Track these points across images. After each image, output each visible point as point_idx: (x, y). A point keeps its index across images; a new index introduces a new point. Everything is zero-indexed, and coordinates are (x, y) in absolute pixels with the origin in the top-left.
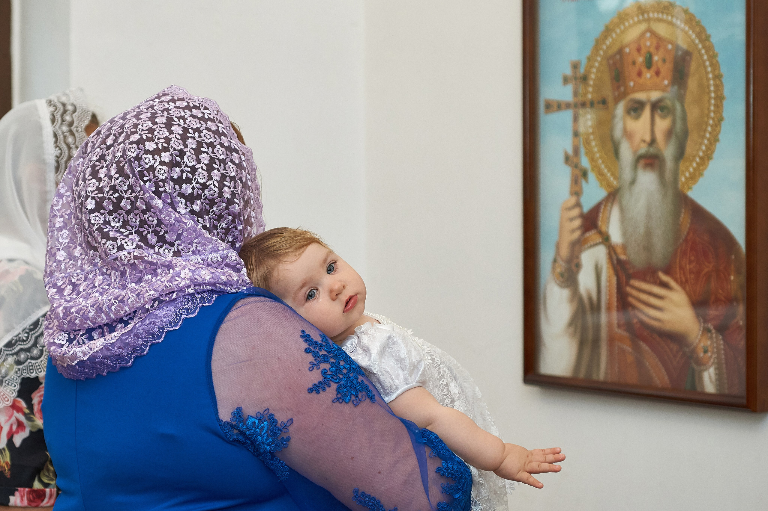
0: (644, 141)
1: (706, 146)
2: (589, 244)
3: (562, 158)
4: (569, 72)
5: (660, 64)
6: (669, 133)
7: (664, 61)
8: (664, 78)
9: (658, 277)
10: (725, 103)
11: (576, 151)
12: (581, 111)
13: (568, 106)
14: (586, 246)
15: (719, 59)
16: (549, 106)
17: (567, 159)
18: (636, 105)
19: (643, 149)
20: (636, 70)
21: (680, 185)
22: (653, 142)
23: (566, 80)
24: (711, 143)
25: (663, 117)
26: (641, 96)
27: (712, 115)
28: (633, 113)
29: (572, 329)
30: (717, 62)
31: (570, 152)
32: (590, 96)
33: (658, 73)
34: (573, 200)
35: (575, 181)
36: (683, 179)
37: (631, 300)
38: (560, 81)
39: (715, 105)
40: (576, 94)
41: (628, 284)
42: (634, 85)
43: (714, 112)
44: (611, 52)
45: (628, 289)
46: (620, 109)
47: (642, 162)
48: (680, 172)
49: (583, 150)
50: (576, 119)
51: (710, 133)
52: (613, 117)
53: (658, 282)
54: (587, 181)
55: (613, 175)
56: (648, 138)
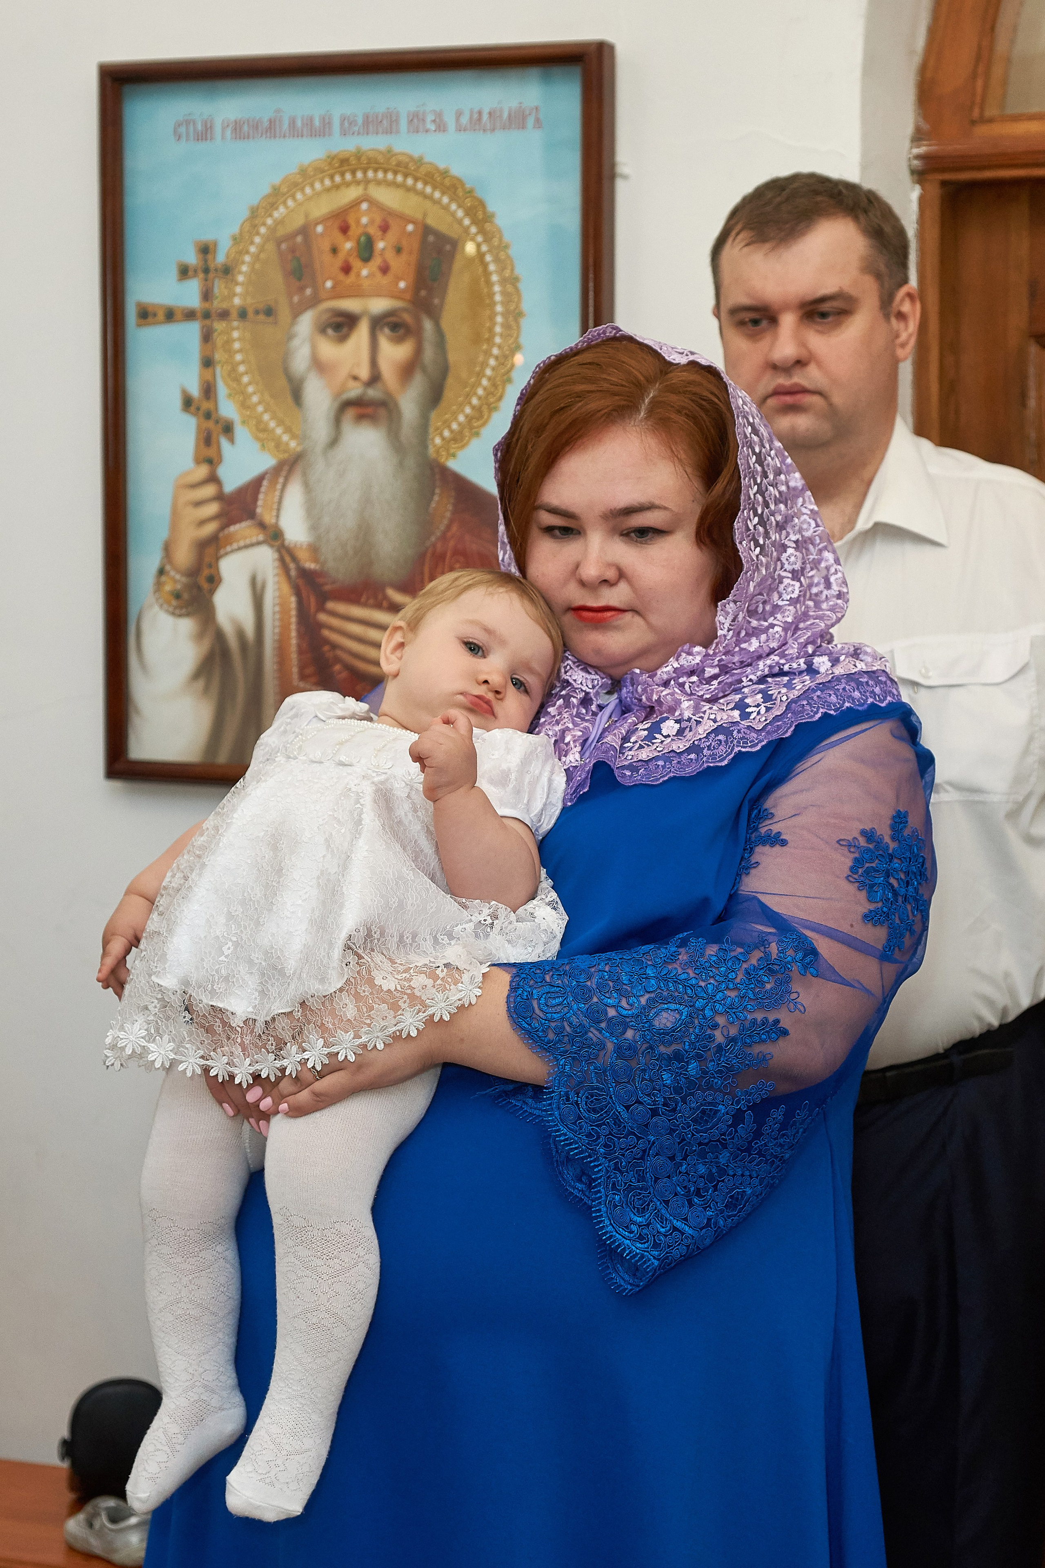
0: (355, 378)
1: (486, 388)
2: (238, 545)
3: (177, 402)
4: (192, 258)
5: (389, 255)
7: (399, 250)
8: (399, 279)
9: (384, 597)
10: (524, 323)
11: (208, 390)
12: (219, 325)
13: (190, 315)
14: (230, 548)
15: (514, 251)
16: (146, 314)
17: (188, 403)
18: (339, 319)
19: (355, 391)
20: (338, 263)
21: (432, 450)
22: (375, 378)
23: (184, 272)
24: (495, 385)
25: (398, 340)
26: (350, 305)
27: (498, 340)
28: (330, 331)
29: (200, 684)
30: (509, 257)
31: (195, 391)
32: (237, 301)
33: (384, 269)
34: (203, 471)
35: (207, 440)
36: (438, 441)
37: (326, 633)
38: (174, 273)
39: (502, 325)
40: (207, 296)
41: (320, 608)
42: (334, 287)
43: (501, 335)
44: (281, 232)
45: (323, 617)
46: (306, 323)
47: (352, 411)
48: (432, 429)
49: (222, 390)
50: (207, 337)
51: (493, 369)
52: (289, 337)
53: (385, 604)
54: (232, 440)
55: (288, 430)
56: (364, 373)
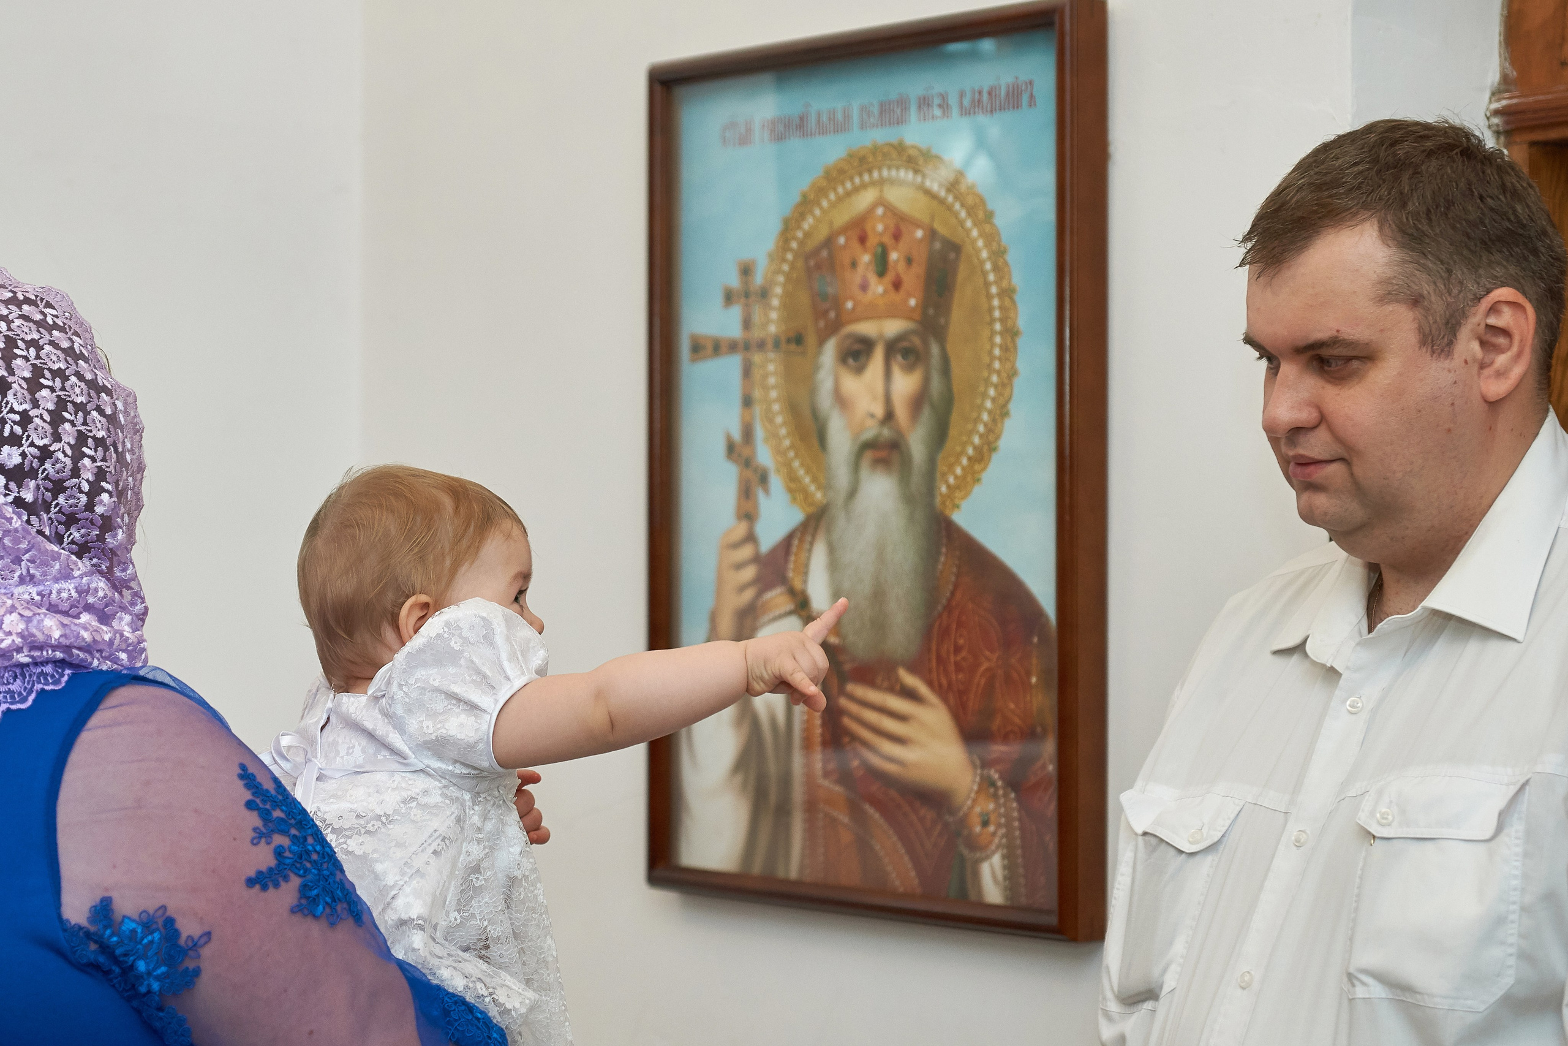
0: (872, 416)
1: (986, 425)
2: (771, 615)
3: (721, 447)
4: (734, 281)
5: (901, 267)
6: (918, 402)
7: (909, 261)
8: (909, 295)
9: (898, 679)
10: (1020, 342)
11: (748, 433)
12: (757, 358)
13: (733, 347)
14: (766, 618)
15: (1010, 257)
16: (697, 348)
17: (731, 449)
18: (857, 347)
19: (871, 430)
20: (858, 279)
21: (938, 500)
22: (889, 416)
23: (729, 298)
24: (994, 421)
25: (909, 369)
26: (866, 328)
27: (997, 365)
28: (851, 361)
29: (739, 779)
30: (1006, 263)
31: (737, 436)
32: (773, 329)
33: (897, 285)
34: (741, 529)
35: (746, 493)
36: (944, 489)
37: (846, 721)
38: (719, 299)
39: (1001, 346)
40: (747, 324)
41: (842, 692)
42: (854, 309)
43: (1000, 359)
44: (811, 245)
45: (843, 702)
46: (829, 353)
47: (869, 455)
48: (938, 475)
49: (759, 433)
50: (747, 371)
51: (994, 400)
52: (816, 368)
53: (898, 687)
54: (767, 491)
55: (815, 480)
56: (879, 411)
